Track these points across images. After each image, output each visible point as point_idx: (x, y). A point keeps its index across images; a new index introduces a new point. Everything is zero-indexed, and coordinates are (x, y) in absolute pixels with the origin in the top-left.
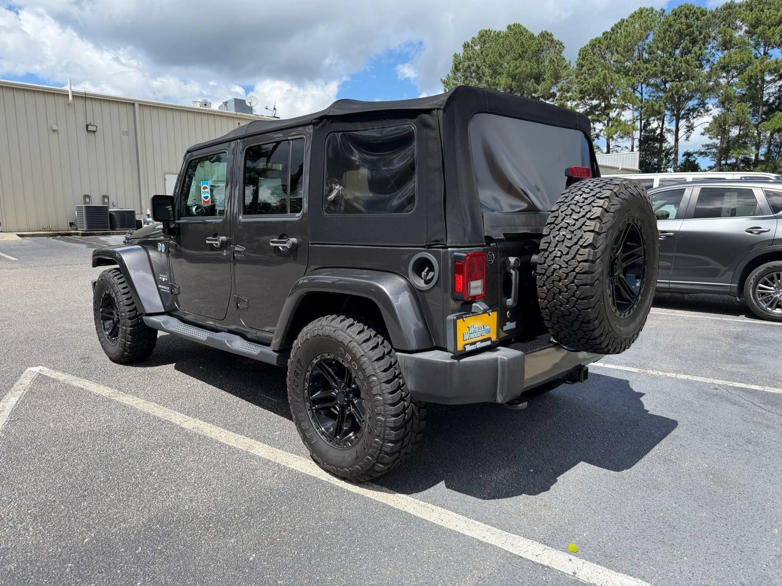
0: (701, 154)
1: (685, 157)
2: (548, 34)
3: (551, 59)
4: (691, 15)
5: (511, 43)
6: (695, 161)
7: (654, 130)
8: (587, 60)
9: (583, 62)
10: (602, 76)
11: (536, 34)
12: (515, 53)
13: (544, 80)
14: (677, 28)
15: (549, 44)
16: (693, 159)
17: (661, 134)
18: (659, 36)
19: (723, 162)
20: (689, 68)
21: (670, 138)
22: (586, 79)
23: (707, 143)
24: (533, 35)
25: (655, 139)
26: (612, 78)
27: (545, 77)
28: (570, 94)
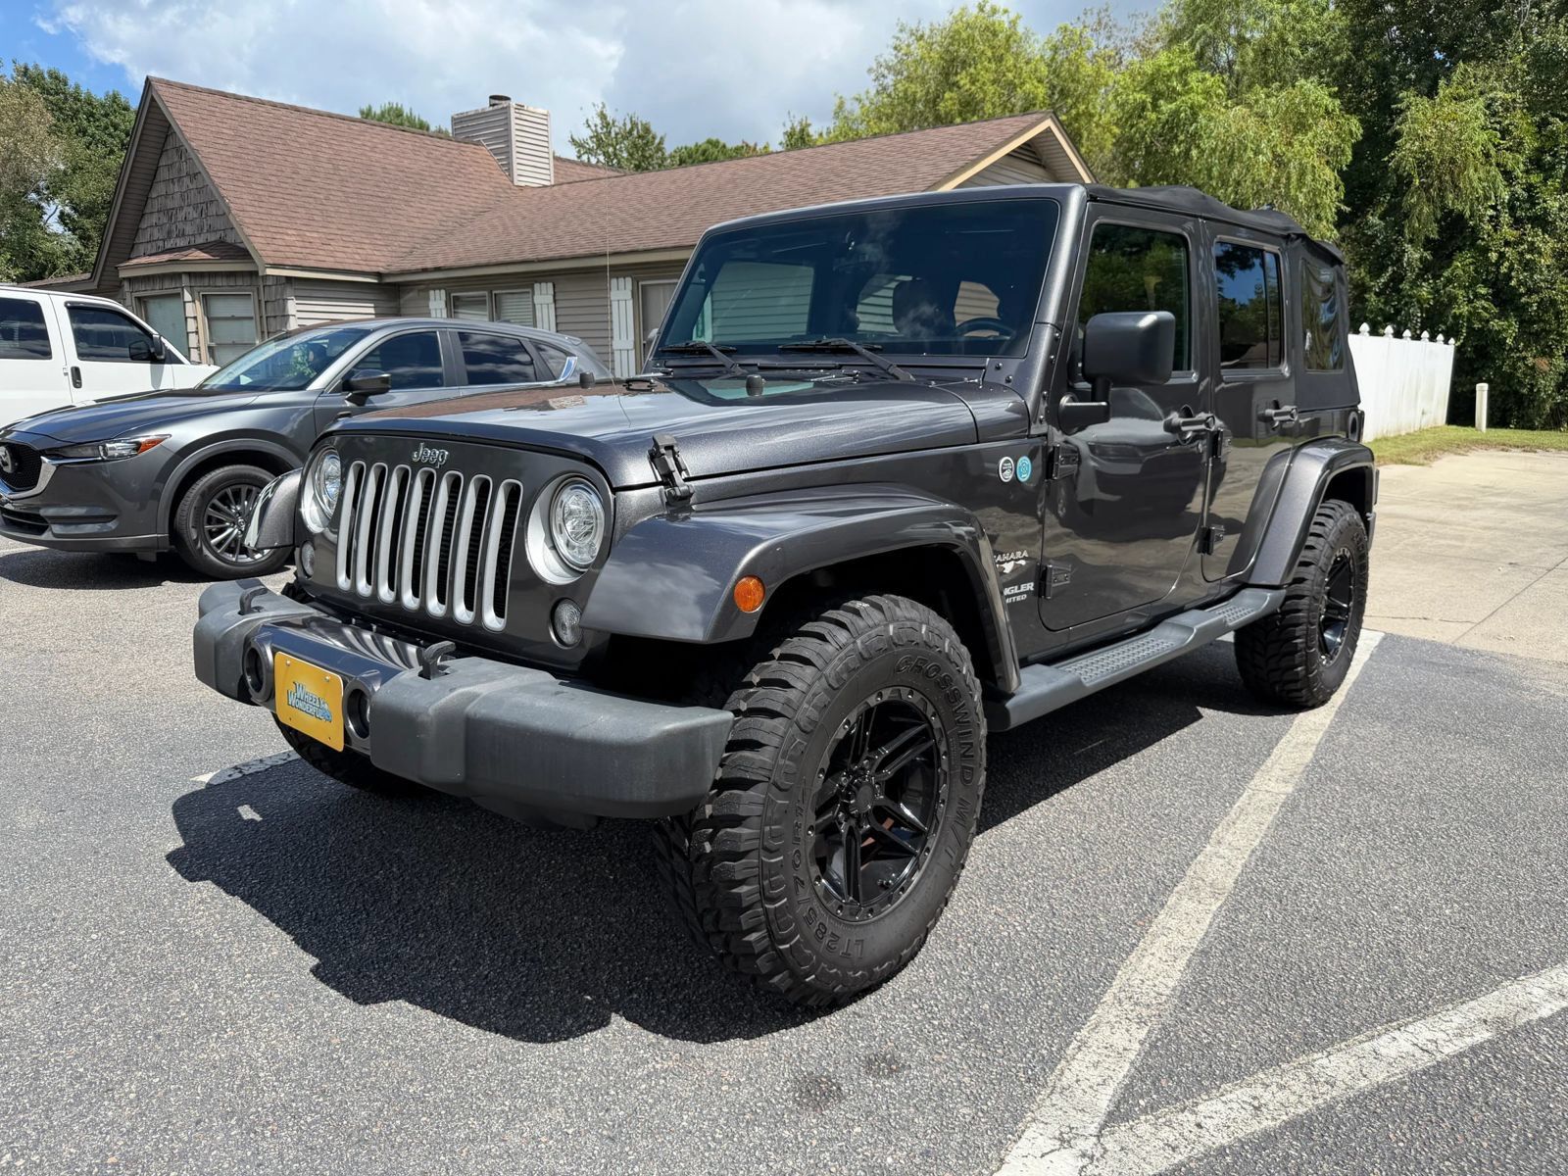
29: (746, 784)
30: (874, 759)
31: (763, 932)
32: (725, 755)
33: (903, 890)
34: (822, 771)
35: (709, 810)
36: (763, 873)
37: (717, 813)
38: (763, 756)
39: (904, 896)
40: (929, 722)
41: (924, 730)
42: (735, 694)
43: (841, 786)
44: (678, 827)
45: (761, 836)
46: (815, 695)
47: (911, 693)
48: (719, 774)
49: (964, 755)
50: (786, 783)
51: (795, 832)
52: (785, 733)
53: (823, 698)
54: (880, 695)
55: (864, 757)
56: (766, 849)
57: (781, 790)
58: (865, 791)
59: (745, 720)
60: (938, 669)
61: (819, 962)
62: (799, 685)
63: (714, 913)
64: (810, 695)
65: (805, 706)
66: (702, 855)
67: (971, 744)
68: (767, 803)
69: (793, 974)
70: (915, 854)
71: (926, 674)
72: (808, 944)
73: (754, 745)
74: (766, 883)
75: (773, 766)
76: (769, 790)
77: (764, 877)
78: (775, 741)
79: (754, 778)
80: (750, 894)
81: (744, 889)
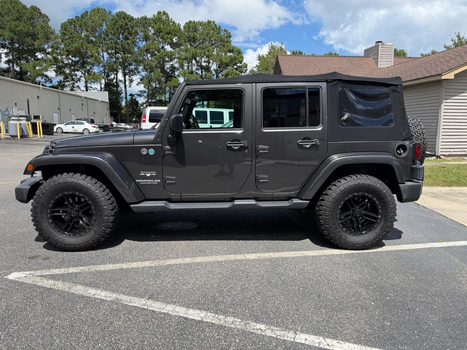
0: (138, 95)
1: (131, 97)
2: (37, 8)
3: (42, 26)
4: (126, 19)
5: (9, 8)
6: (136, 99)
7: (112, 80)
8: (68, 31)
9: (66, 32)
10: (80, 43)
11: (28, 6)
12: (13, 15)
13: (38, 39)
14: (120, 24)
15: (39, 15)
16: (135, 98)
17: (116, 82)
18: (111, 26)
19: (150, 101)
20: (130, 48)
21: (122, 85)
22: (69, 44)
23: (141, 90)
24: (26, 6)
25: (113, 85)
26: (86, 46)
27: (39, 37)
28: (59, 51)
33: (80, 234)
34: (51, 203)
46: (45, 188)
47: (80, 194)
50: (37, 202)
51: (40, 212)
52: (39, 193)
54: (68, 192)
55: (74, 205)
60: (84, 190)
61: (49, 238)
67: (100, 209)
70: (86, 229)
72: (45, 234)
75: (36, 199)
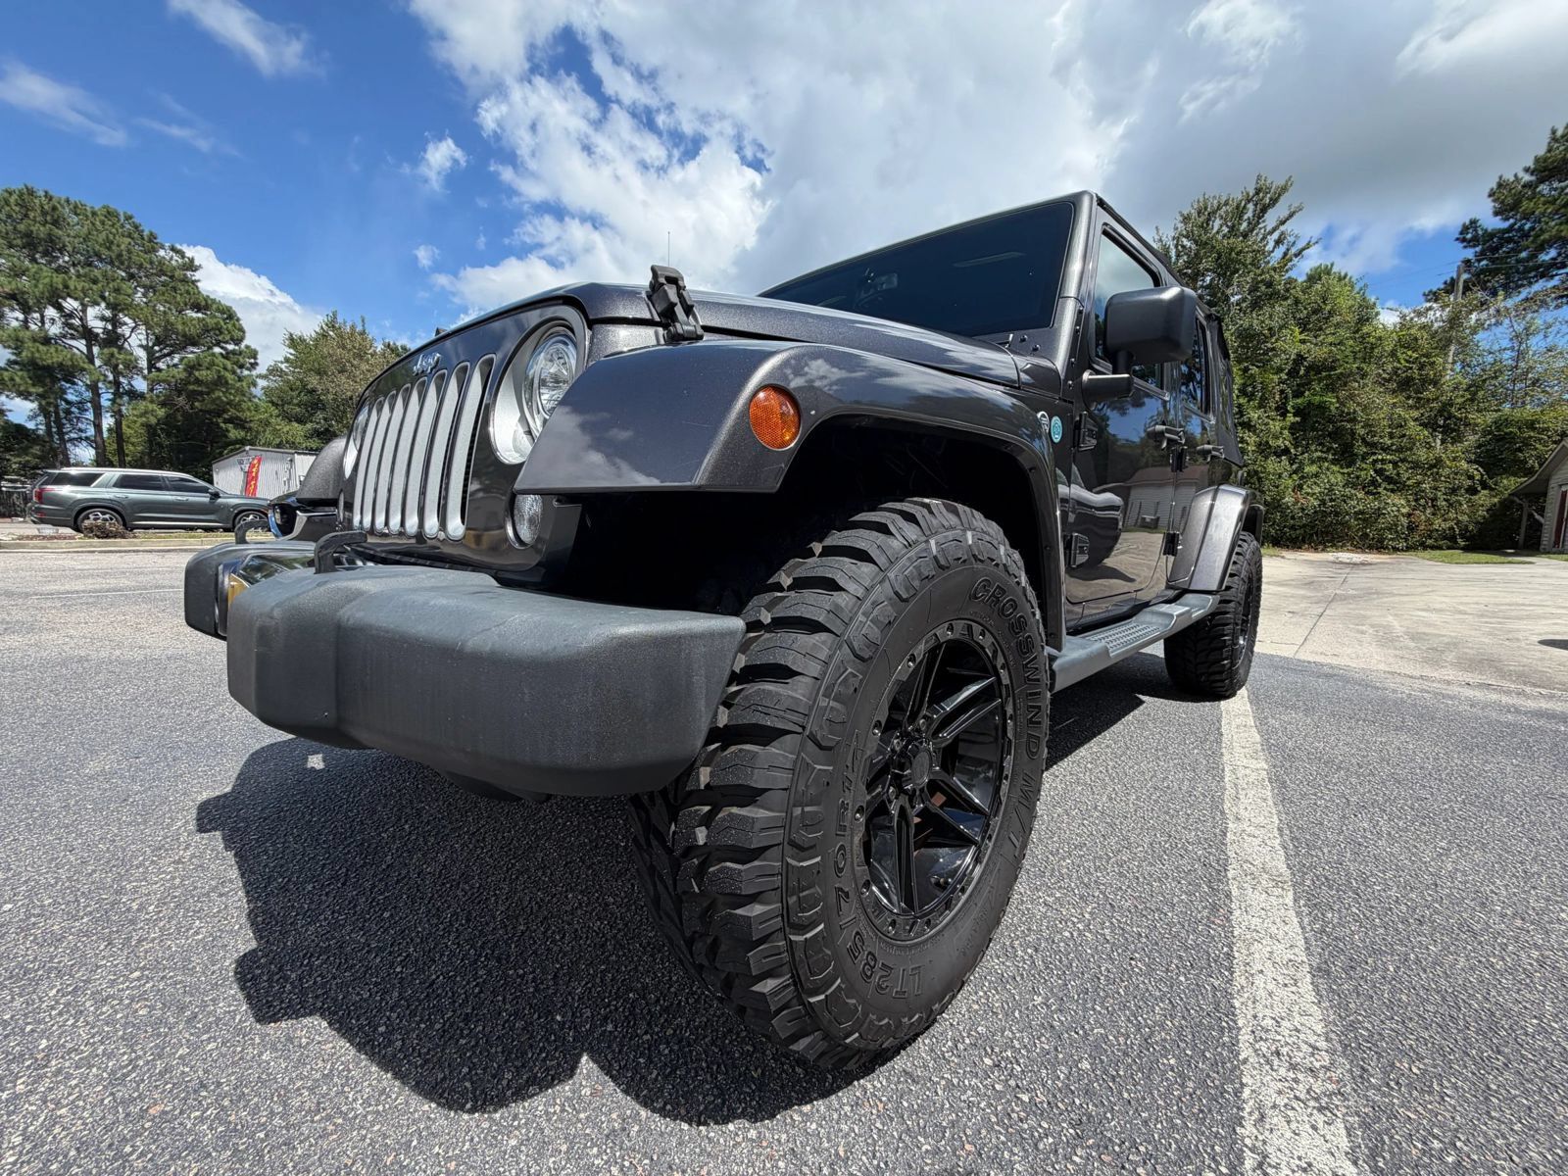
29: (766, 736)
30: (931, 718)
31: (785, 979)
32: (734, 688)
33: (963, 890)
34: (878, 725)
35: (704, 776)
36: (791, 884)
37: (716, 782)
38: (795, 691)
39: (964, 898)
40: (997, 675)
41: (990, 687)
42: (755, 601)
43: (893, 750)
44: (659, 801)
45: (787, 824)
46: (875, 604)
47: (983, 634)
48: (723, 718)
49: (1030, 721)
50: (831, 739)
51: (841, 817)
52: (831, 657)
53: (884, 611)
54: (951, 628)
55: (921, 715)
56: (793, 844)
57: (821, 747)
58: (922, 759)
59: (767, 635)
60: (1015, 606)
61: (866, 1015)
62: (851, 587)
63: (709, 941)
64: (868, 603)
65: (861, 618)
66: (691, 850)
67: (1039, 707)
68: (798, 769)
69: (826, 1037)
70: (974, 843)
71: (1002, 611)
72: (851, 991)
73: (783, 673)
74: (792, 900)
75: (811, 708)
76: (802, 745)
77: (790, 892)
78: (814, 669)
79: (780, 726)
80: (764, 918)
81: (757, 910)
